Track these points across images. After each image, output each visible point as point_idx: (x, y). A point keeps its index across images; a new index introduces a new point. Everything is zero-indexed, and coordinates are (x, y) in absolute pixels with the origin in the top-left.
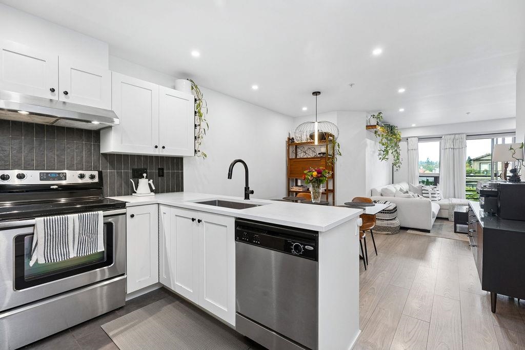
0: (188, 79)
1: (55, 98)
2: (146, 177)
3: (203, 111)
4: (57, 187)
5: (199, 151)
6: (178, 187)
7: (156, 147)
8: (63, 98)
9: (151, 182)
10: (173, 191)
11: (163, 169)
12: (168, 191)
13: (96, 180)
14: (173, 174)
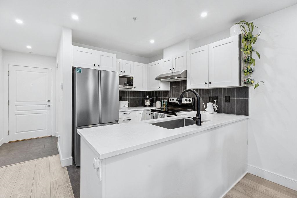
6: (243, 111)
9: (215, 105)
10: (238, 114)
11: (229, 97)
13: (191, 102)
14: (238, 101)
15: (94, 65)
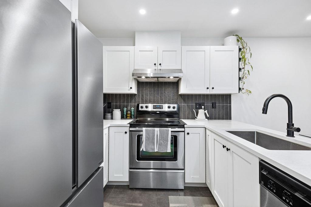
0: (233, 35)
1: (156, 68)
2: (204, 108)
3: (247, 56)
4: (159, 112)
5: (243, 89)
6: (227, 116)
7: (208, 88)
8: (159, 67)
9: (206, 111)
10: (223, 119)
11: (216, 103)
12: (219, 119)
13: (176, 110)
14: (223, 106)
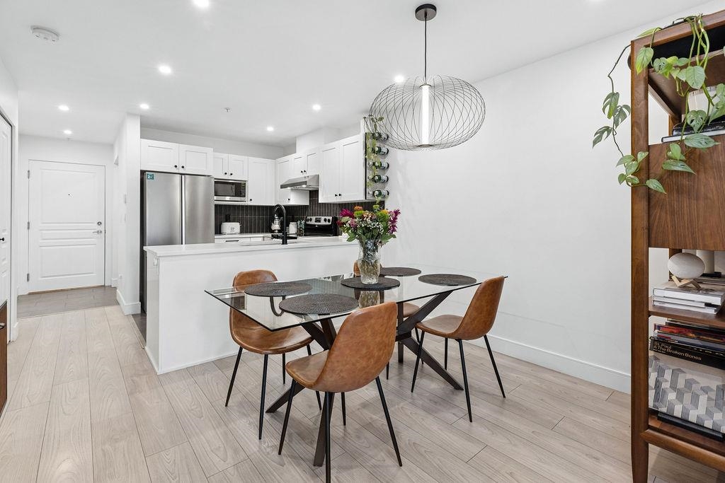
7: (336, 195)
15: (176, 166)
